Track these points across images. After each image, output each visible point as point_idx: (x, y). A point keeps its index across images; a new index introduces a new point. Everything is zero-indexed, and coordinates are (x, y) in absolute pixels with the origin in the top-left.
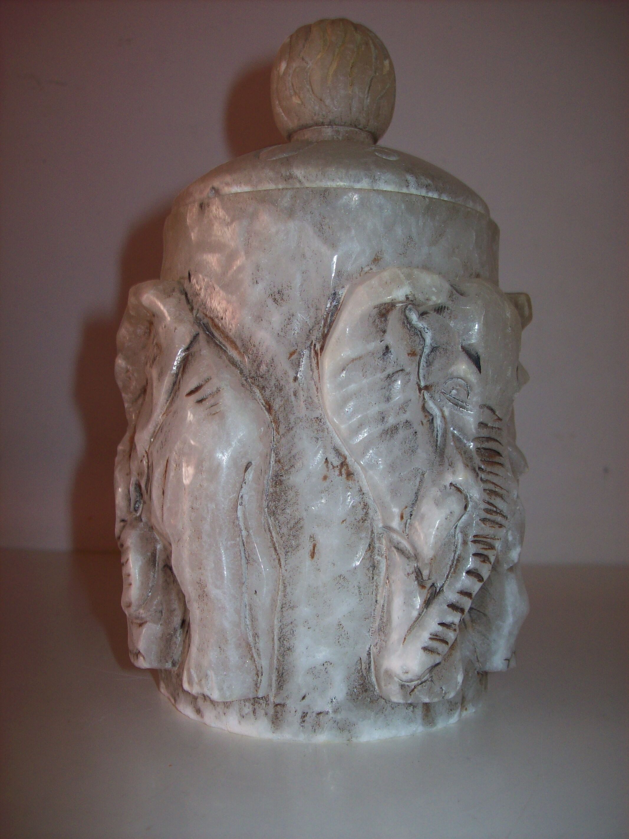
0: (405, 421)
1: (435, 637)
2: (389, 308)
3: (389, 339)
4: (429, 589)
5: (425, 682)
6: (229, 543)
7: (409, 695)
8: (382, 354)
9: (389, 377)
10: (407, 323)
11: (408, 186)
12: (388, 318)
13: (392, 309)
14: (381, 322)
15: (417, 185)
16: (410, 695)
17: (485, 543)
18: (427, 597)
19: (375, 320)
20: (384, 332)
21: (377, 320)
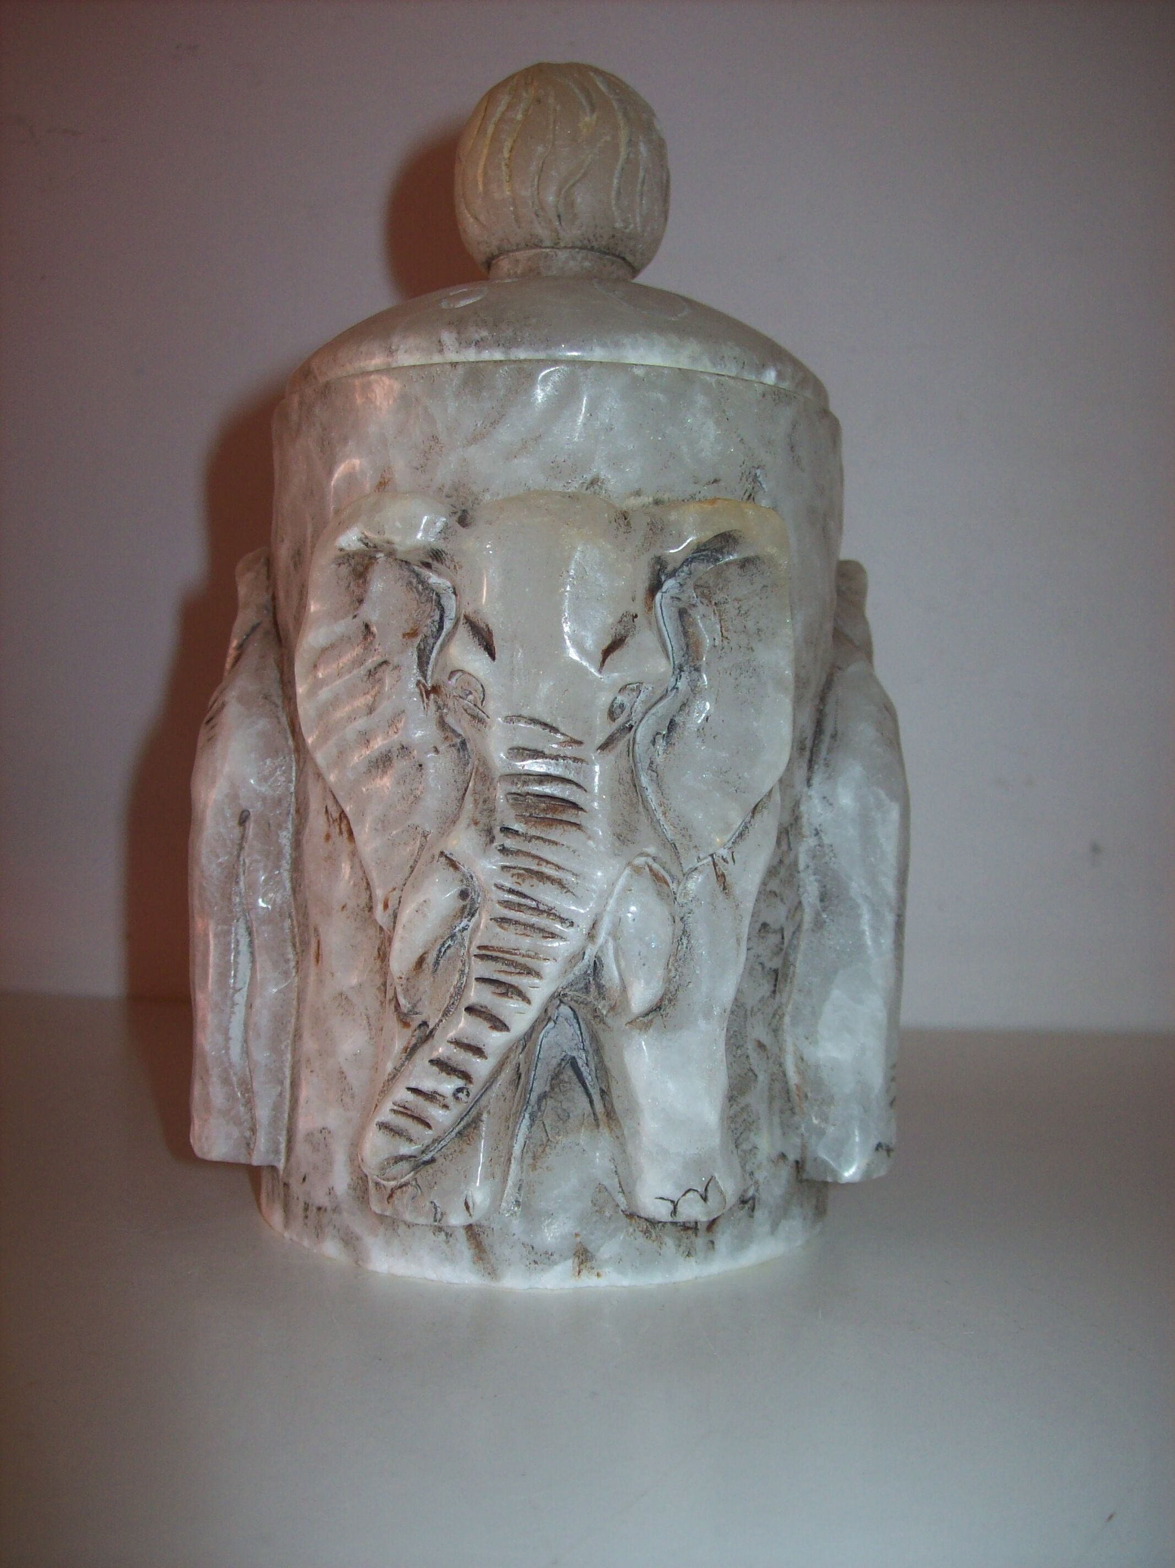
0: (400, 747)
1: (401, 1109)
2: (366, 562)
3: (371, 613)
4: (415, 1030)
5: (406, 1184)
6: (219, 928)
7: (386, 1202)
8: (361, 637)
9: (370, 674)
10: (419, 583)
11: (441, 351)
12: (368, 578)
13: (372, 564)
14: (359, 586)
15: (457, 345)
16: (388, 1202)
17: (511, 963)
18: (409, 1043)
19: (349, 584)
20: (361, 601)
21: (352, 585)
